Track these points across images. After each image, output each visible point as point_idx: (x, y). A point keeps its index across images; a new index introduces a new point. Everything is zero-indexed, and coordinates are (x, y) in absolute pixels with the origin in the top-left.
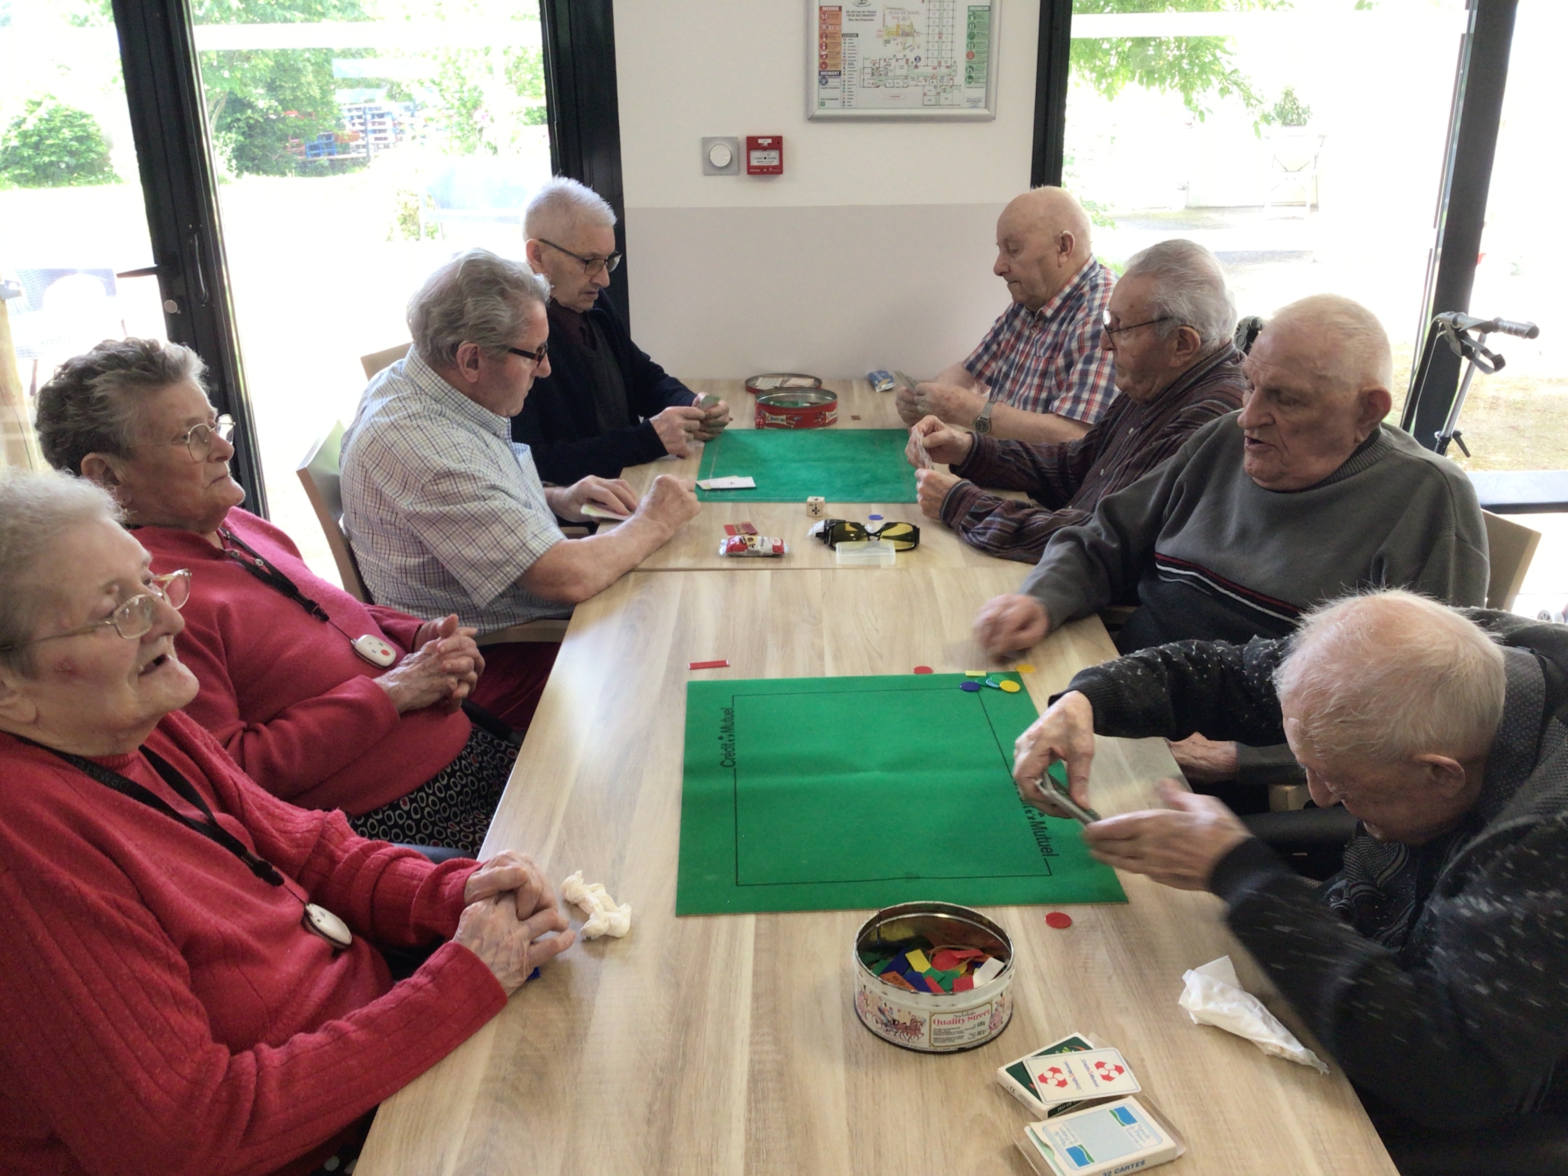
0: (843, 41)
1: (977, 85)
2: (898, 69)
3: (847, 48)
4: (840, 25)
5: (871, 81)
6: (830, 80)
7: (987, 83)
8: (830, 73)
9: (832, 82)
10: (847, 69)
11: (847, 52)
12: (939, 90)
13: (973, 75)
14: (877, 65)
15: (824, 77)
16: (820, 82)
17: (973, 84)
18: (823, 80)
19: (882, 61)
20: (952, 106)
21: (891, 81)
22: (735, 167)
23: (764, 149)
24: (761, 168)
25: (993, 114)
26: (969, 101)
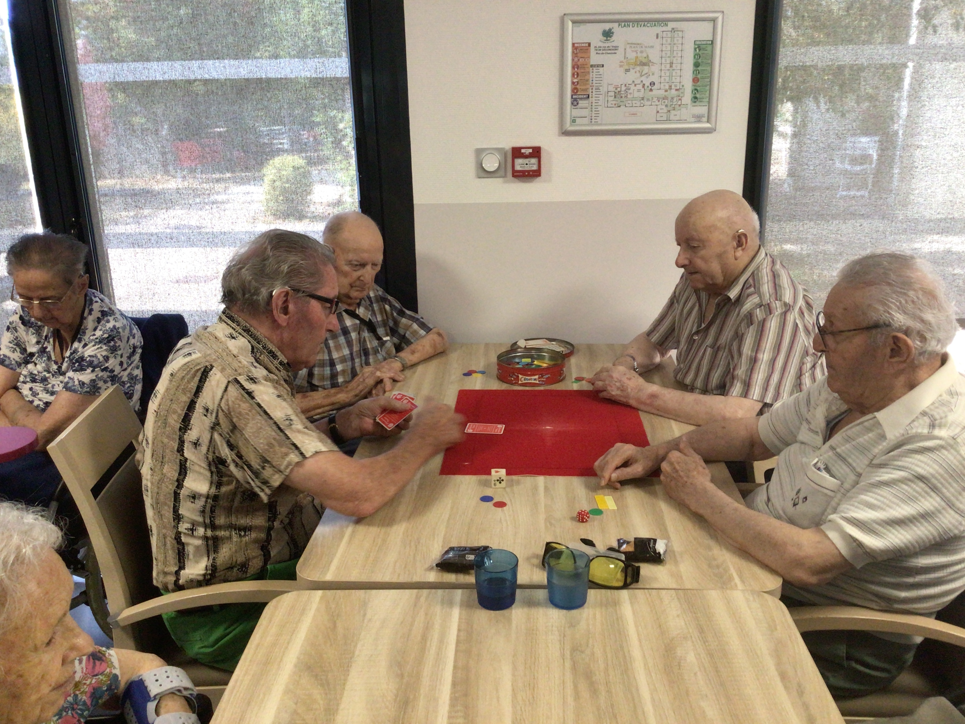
0: (591, 71)
1: (701, 104)
2: (636, 92)
3: (594, 76)
4: (589, 57)
5: (614, 102)
6: (580, 102)
7: (709, 102)
8: (581, 96)
9: (582, 103)
10: (594, 94)
11: (594, 79)
12: (669, 108)
13: (698, 96)
14: (619, 89)
15: (575, 100)
16: (572, 103)
17: (697, 103)
18: (575, 102)
19: (624, 85)
20: (680, 121)
21: (629, 102)
22: (502, 173)
23: (526, 157)
24: (523, 171)
25: (714, 128)
26: (694, 116)
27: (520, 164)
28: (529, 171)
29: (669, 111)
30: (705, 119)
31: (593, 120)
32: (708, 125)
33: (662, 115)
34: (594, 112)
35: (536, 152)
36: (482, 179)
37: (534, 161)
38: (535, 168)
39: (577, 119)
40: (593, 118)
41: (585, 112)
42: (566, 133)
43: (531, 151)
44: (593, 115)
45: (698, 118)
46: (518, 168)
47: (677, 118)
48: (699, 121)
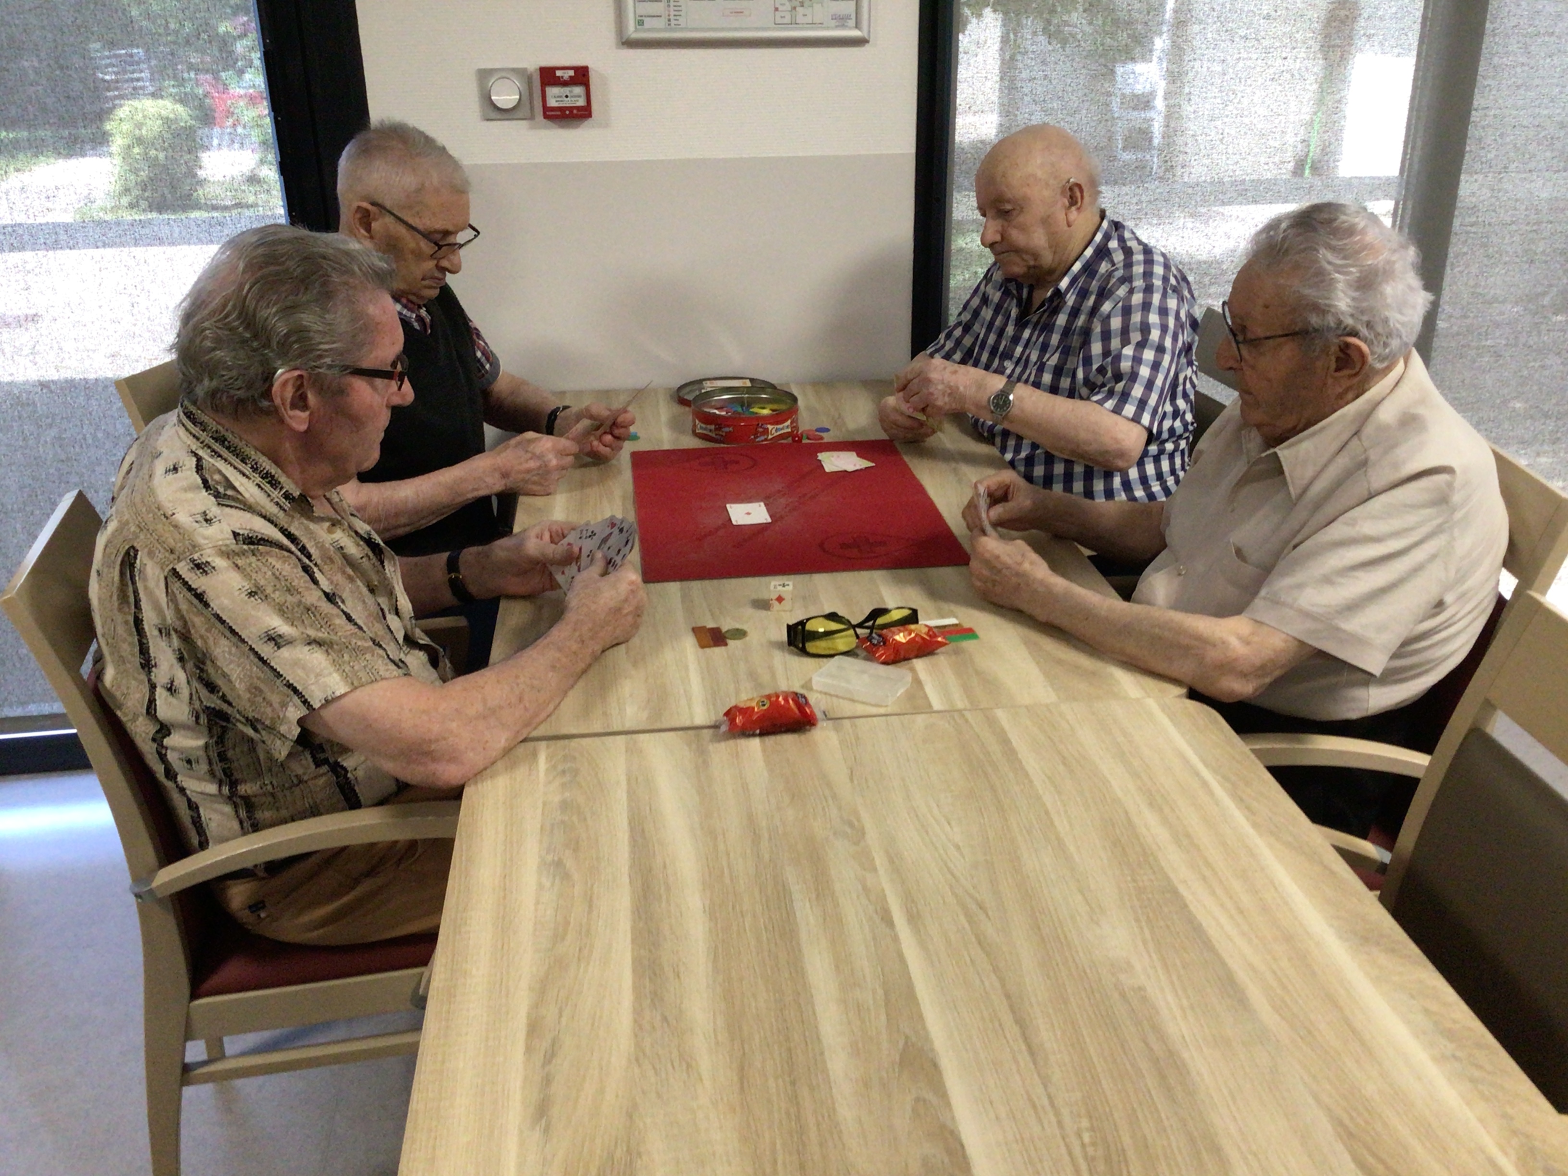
12: (795, 4)
20: (813, 25)
22: (525, 110)
23: (565, 83)
24: (561, 109)
25: (866, 36)
26: (835, 17)
27: (556, 96)
28: (571, 109)
29: (795, 8)
30: (852, 23)
31: (673, 22)
32: (856, 33)
33: (783, 14)
34: (672, 8)
35: (581, 76)
36: (494, 122)
37: (578, 90)
38: (581, 102)
39: (646, 20)
40: (672, 18)
41: (659, 8)
42: (629, 44)
43: (571, 73)
44: (672, 13)
45: (841, 20)
46: (552, 103)
47: (809, 19)
48: (843, 26)
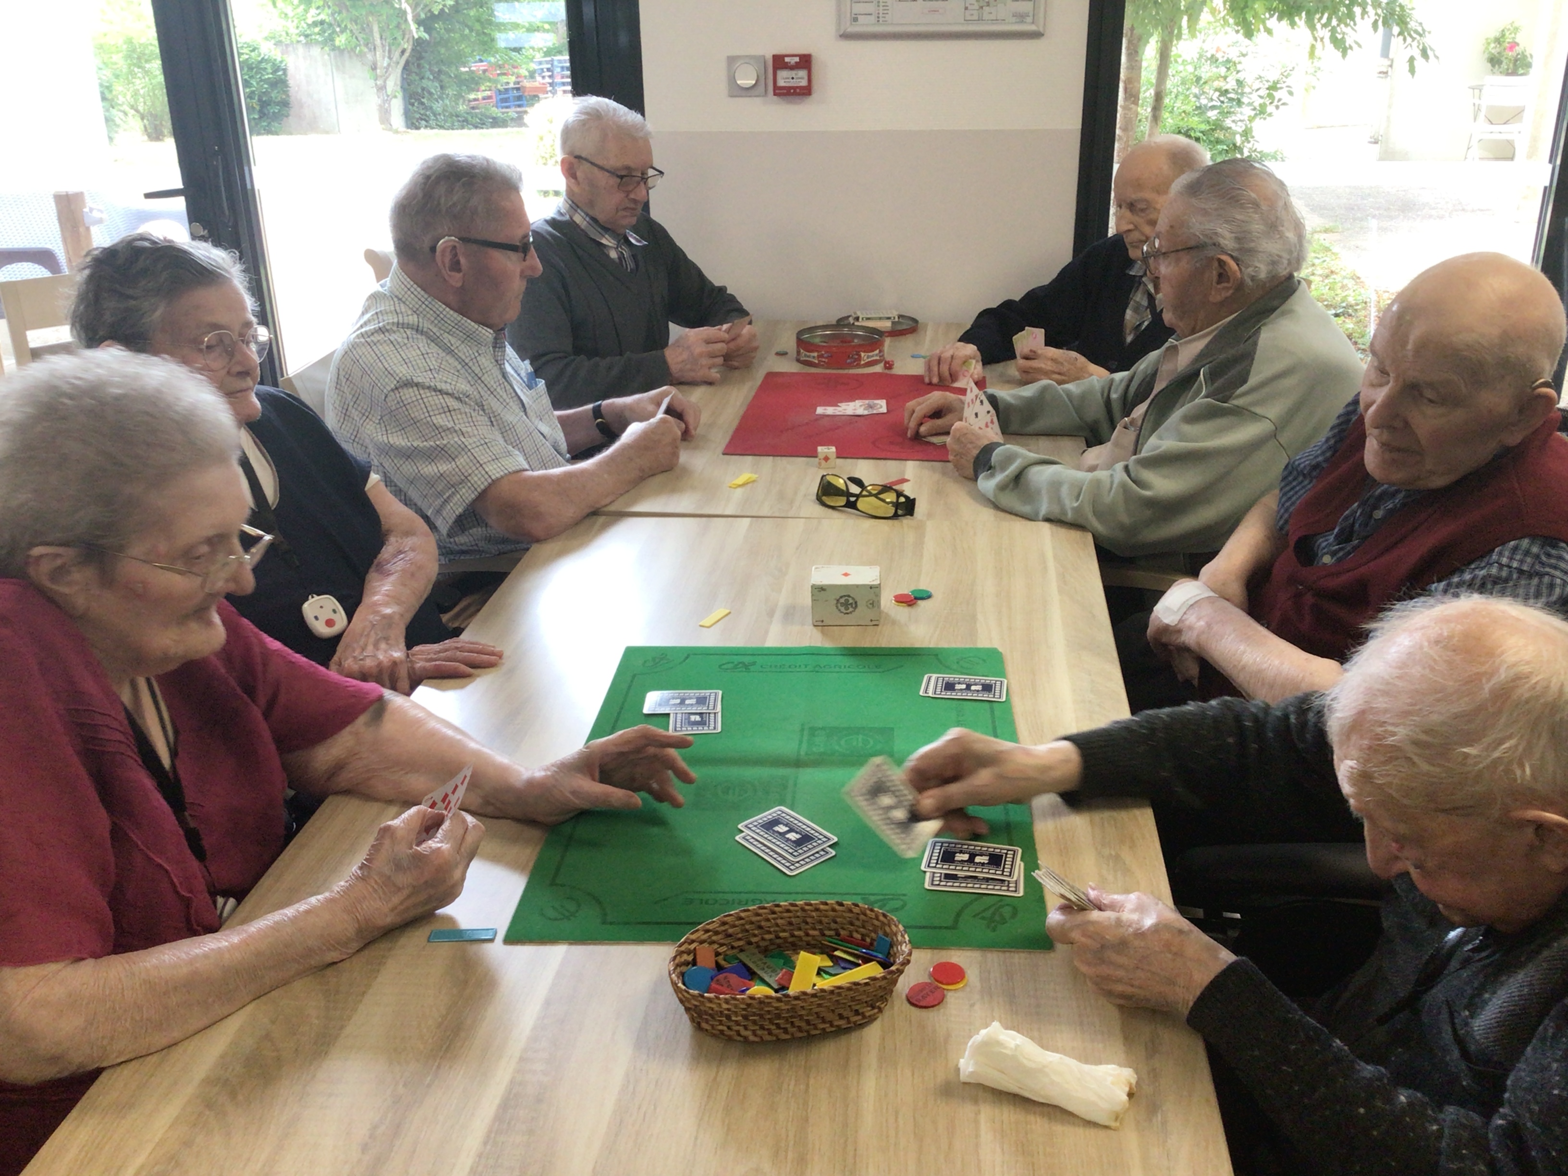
12: (981, 4)
20: (996, 21)
22: (761, 88)
23: (792, 68)
24: (788, 89)
25: (1041, 30)
26: (1015, 15)
27: (785, 78)
28: (795, 88)
29: (982, 7)
30: (1029, 20)
31: (881, 19)
32: (1033, 28)
33: (972, 12)
34: (881, 8)
35: (805, 62)
36: (737, 99)
37: (803, 73)
38: (804, 83)
39: (859, 17)
40: (881, 15)
41: (870, 8)
42: (846, 36)
43: (797, 59)
44: (881, 12)
45: (1021, 17)
46: (781, 83)
47: (993, 17)
48: (1022, 22)
